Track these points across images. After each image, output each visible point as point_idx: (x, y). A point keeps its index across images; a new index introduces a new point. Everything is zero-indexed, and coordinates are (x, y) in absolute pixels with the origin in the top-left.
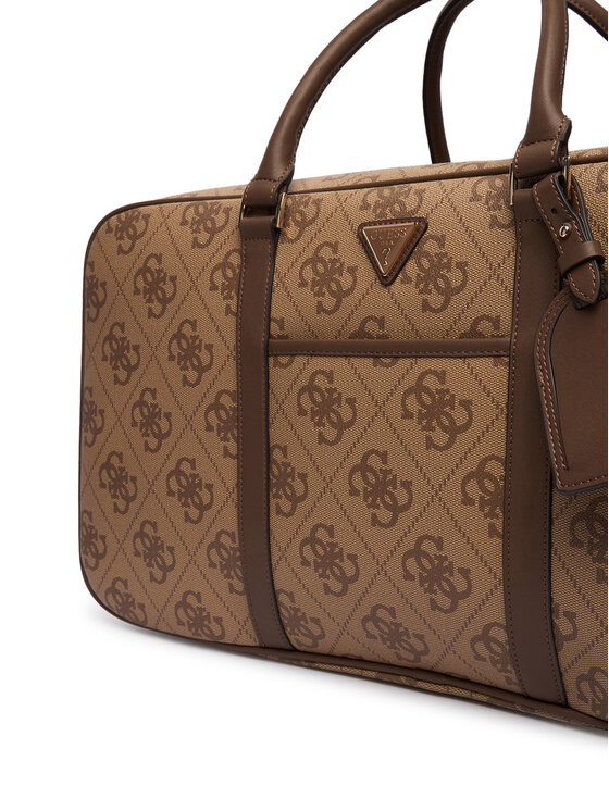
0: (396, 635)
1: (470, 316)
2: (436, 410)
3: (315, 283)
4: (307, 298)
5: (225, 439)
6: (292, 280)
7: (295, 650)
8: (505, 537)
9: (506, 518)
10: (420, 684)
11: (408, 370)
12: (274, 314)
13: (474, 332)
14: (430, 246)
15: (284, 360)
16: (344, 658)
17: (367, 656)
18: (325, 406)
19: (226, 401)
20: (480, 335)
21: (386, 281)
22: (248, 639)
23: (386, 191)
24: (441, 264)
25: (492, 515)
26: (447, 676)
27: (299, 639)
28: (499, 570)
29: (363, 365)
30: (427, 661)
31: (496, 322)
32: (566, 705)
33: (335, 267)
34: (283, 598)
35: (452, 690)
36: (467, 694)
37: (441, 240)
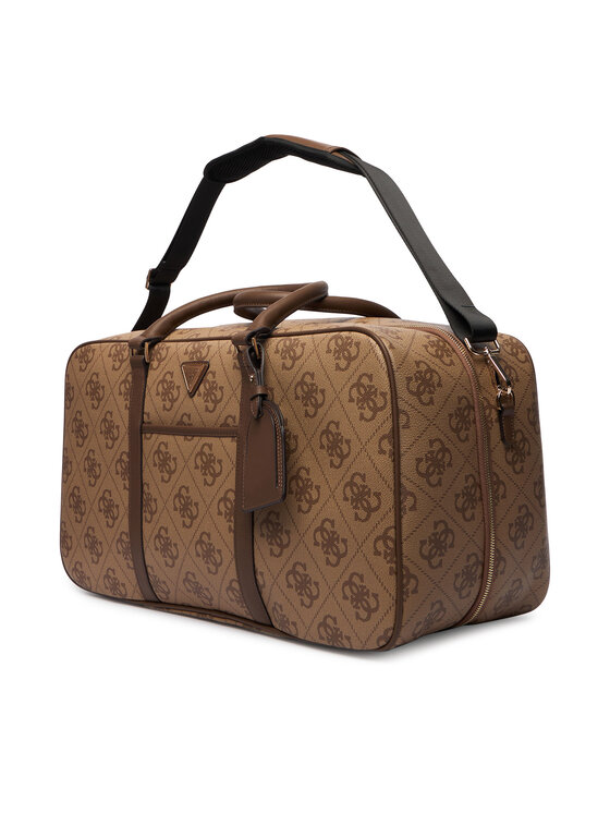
0: (198, 590)
1: (224, 415)
2: (208, 464)
3: (163, 394)
4: (158, 401)
5: (124, 479)
6: (153, 392)
7: (161, 602)
8: (235, 532)
9: (235, 522)
10: (215, 619)
11: (198, 442)
12: (145, 410)
13: (225, 424)
14: (209, 377)
15: (148, 435)
16: (183, 605)
17: (192, 604)
18: (164, 461)
19: (125, 458)
20: (228, 425)
21: (192, 395)
22: (138, 597)
23: (197, 344)
24: (213, 387)
25: (229, 521)
26: (226, 613)
27: (162, 596)
28: (232, 549)
29: (180, 439)
30: (215, 605)
31: (234, 418)
32: (272, 626)
33: (171, 386)
34: (149, 570)
35: (229, 622)
36: (233, 623)
37: (214, 374)
